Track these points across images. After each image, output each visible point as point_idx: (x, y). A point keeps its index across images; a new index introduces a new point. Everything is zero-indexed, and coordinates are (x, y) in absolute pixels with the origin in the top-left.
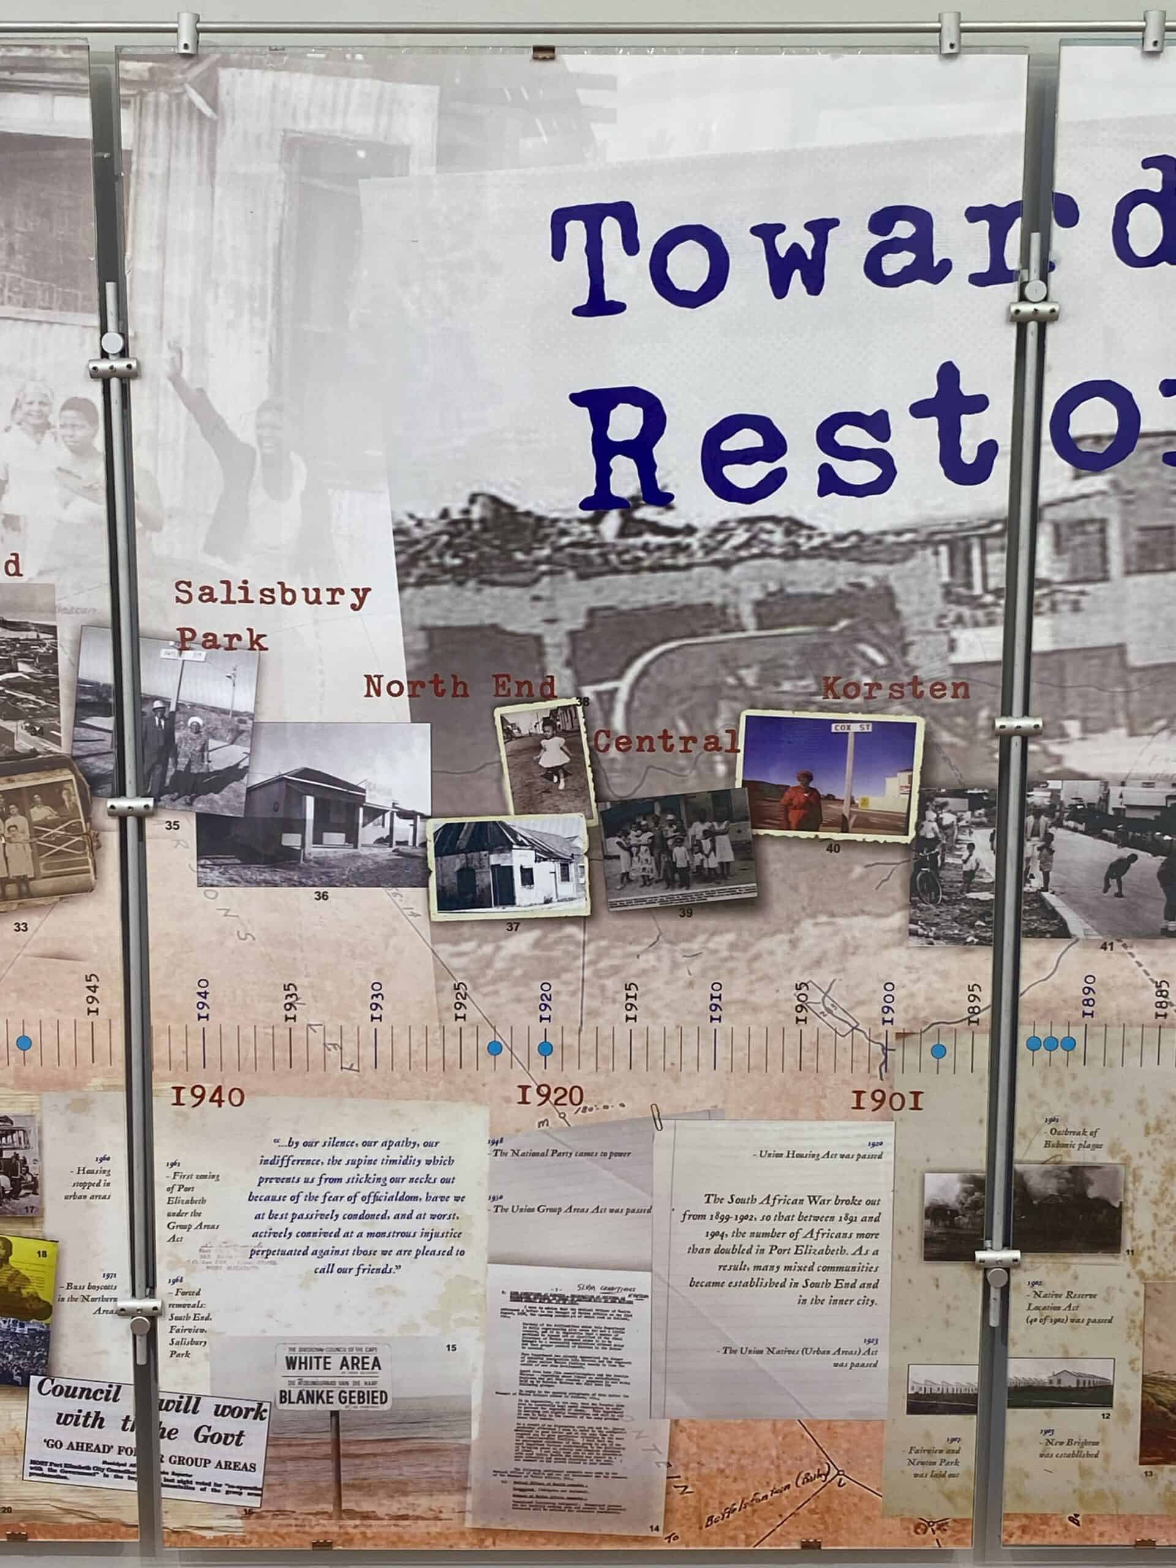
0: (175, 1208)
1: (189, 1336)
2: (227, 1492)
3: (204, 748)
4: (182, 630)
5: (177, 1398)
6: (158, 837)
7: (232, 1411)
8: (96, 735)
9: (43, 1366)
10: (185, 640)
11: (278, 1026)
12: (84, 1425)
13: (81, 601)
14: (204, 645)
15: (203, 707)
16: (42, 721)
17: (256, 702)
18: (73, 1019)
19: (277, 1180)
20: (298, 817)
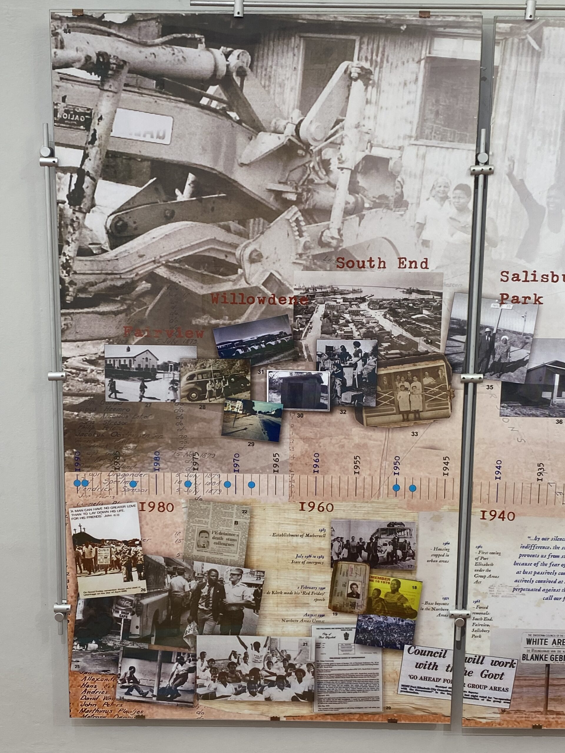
0: (478, 568)
1: (481, 628)
2: (494, 701)
3: (508, 351)
4: (502, 295)
5: (473, 657)
6: (483, 393)
7: (499, 663)
8: (457, 344)
9: (411, 640)
10: (503, 299)
11: (534, 483)
12: (428, 669)
13: (455, 281)
14: (512, 302)
15: (509, 331)
16: (432, 337)
17: (535, 329)
18: (436, 477)
19: (528, 556)
20: (551, 384)
